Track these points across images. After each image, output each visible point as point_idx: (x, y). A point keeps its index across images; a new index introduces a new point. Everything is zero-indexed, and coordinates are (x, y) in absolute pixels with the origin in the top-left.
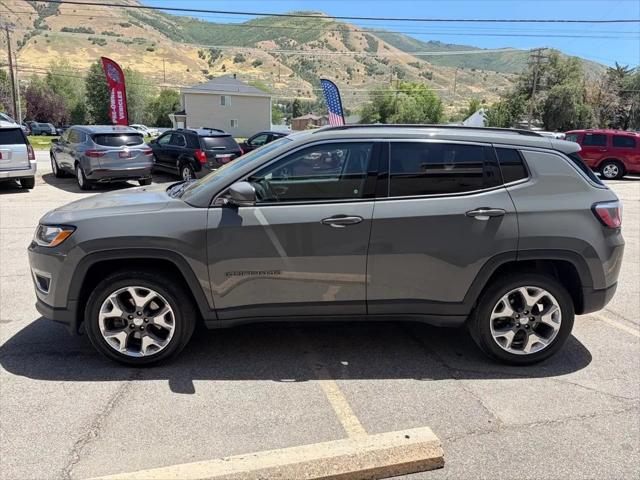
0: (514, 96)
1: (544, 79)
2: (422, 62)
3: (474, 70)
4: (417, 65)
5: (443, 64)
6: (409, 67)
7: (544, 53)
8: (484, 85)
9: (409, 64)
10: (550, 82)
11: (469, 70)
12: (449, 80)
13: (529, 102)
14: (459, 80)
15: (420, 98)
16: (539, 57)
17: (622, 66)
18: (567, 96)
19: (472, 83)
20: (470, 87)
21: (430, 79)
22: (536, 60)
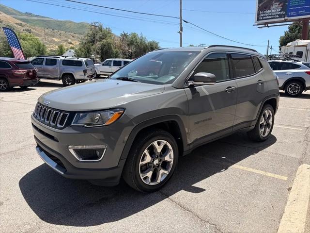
0: (86, 44)
1: (98, 36)
2: (23, 23)
3: (53, 30)
4: (21, 25)
5: (35, 25)
6: (16, 25)
7: (97, 25)
8: (60, 38)
9: (16, 24)
10: (101, 39)
11: (51, 30)
12: (41, 34)
13: (94, 47)
14: (46, 34)
15: (32, 43)
16: (95, 26)
17: (126, 33)
18: (109, 44)
19: (54, 37)
20: (54, 39)
21: (30, 33)
22: (93, 27)
